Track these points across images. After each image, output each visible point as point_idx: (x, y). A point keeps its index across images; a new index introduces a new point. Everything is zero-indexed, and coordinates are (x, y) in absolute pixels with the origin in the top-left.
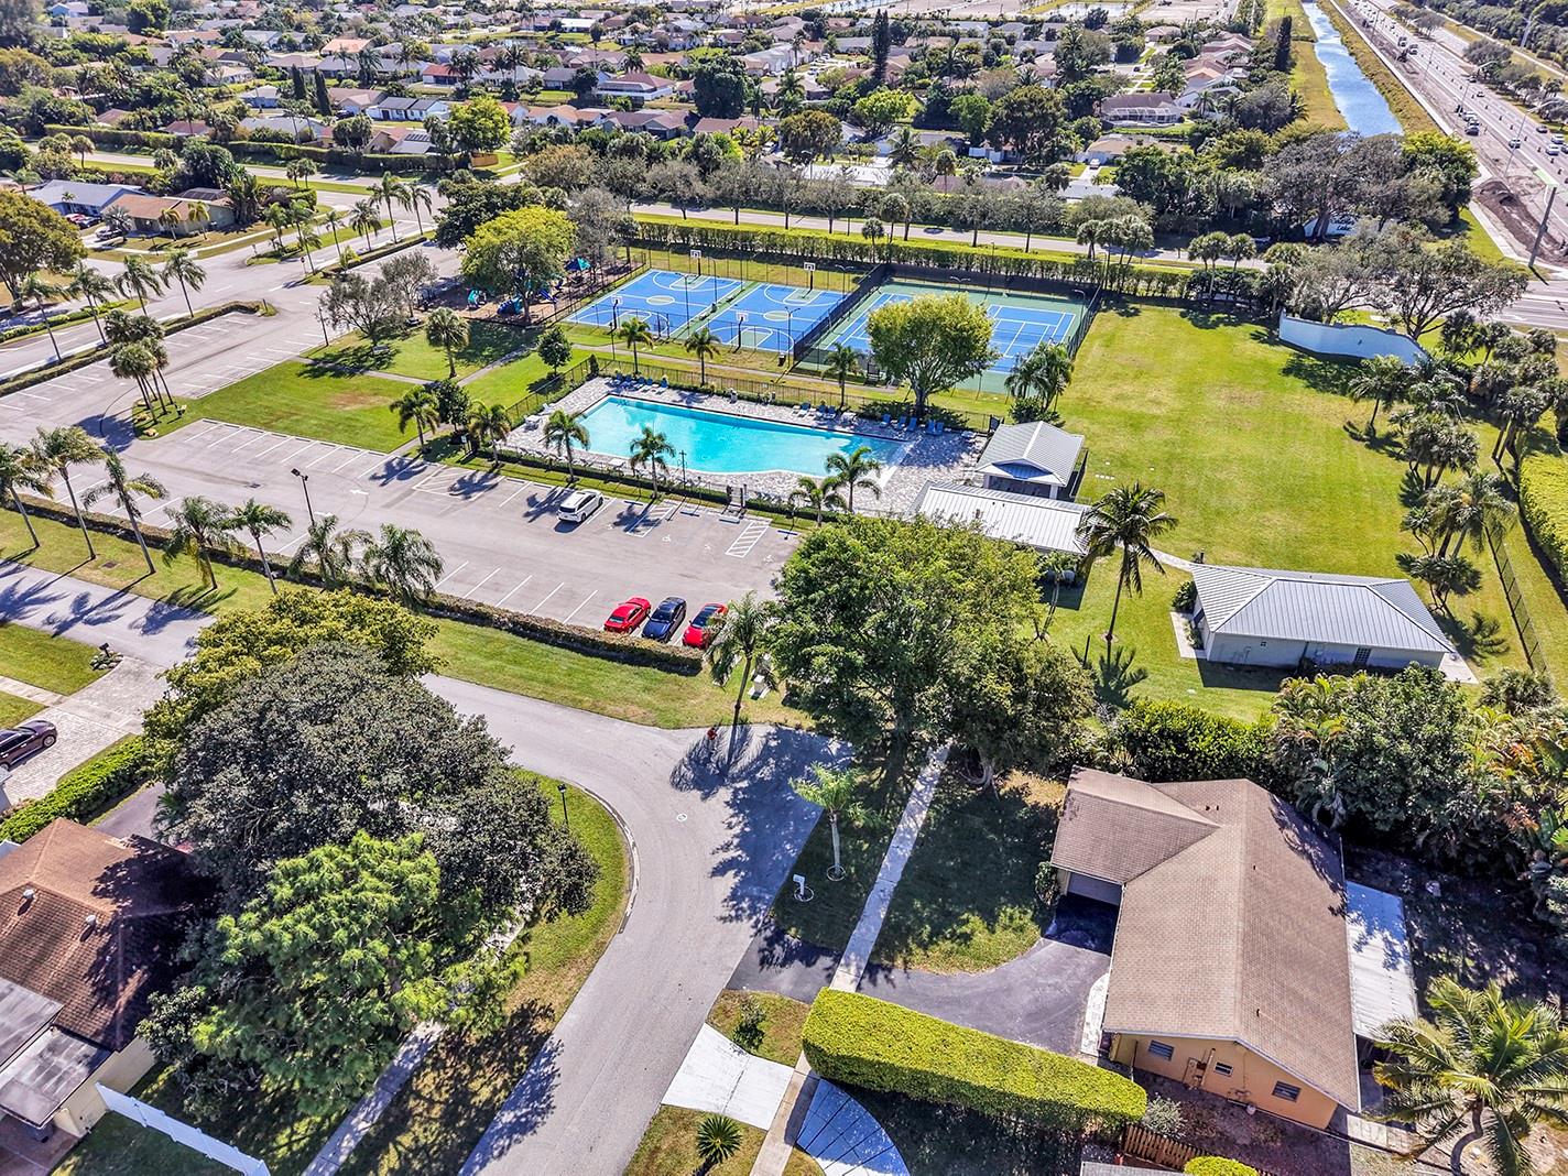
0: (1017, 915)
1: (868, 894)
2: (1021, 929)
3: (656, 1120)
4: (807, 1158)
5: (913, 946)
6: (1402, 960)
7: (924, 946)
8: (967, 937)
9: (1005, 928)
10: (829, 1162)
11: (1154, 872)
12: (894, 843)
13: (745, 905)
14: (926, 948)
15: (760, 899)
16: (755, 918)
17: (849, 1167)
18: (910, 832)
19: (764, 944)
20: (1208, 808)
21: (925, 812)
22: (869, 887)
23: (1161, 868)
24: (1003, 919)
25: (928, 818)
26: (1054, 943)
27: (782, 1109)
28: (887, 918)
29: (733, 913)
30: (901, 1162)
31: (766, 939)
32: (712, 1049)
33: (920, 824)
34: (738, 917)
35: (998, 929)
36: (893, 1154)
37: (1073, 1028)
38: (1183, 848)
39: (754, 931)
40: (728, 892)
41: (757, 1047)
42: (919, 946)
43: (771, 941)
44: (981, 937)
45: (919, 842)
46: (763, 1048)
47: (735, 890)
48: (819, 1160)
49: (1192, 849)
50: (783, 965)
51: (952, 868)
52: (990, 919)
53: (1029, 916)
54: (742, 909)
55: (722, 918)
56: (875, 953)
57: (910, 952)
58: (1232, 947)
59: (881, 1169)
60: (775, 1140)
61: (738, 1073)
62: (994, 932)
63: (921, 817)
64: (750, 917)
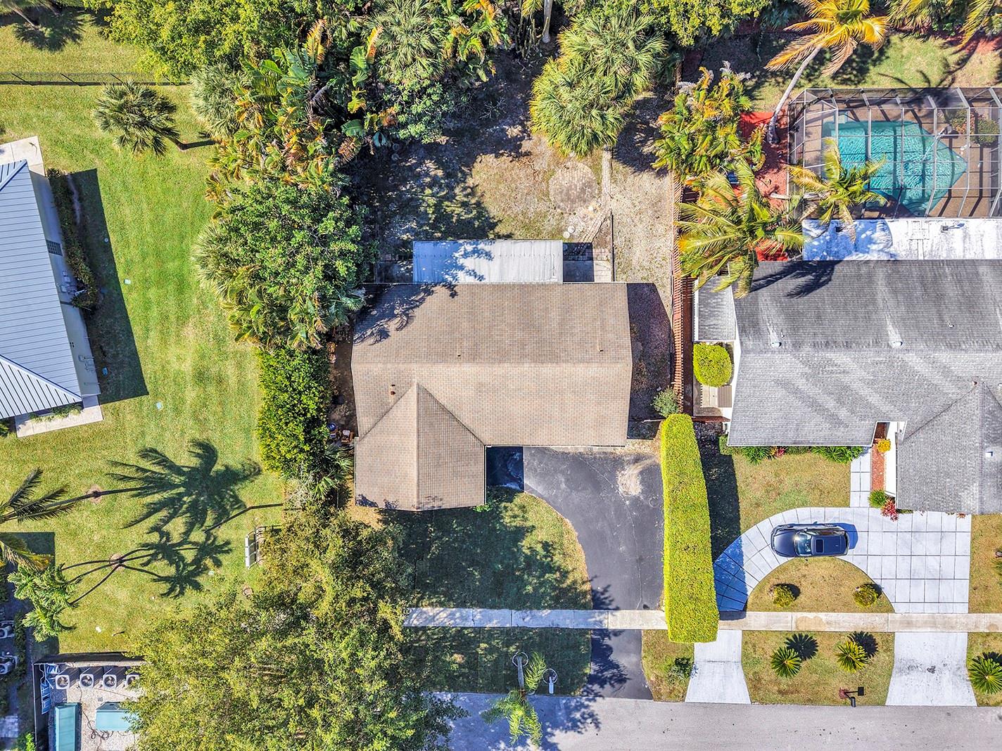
0: (510, 513)
1: (531, 629)
2: (523, 508)
3: (762, 702)
4: (750, 601)
5: (569, 582)
6: (479, 247)
7: (565, 574)
8: (546, 546)
9: (525, 519)
10: (748, 587)
11: (471, 426)
12: (471, 624)
13: (578, 715)
14: (567, 572)
15: (567, 707)
16: (586, 703)
17: (746, 574)
18: (452, 616)
19: (607, 686)
20: (393, 393)
21: (425, 609)
22: (525, 630)
23: (466, 422)
24: (518, 522)
25: (431, 604)
26: (526, 481)
27: (725, 627)
28: (550, 607)
29: (589, 721)
30: (732, 545)
31: (602, 687)
32: (701, 688)
33: (438, 609)
34: (591, 715)
35: (529, 524)
36: (729, 551)
37: (595, 458)
38: (443, 408)
39: (597, 698)
40: (571, 733)
41: (688, 660)
42: (567, 577)
43: (602, 683)
44: (541, 535)
45: (462, 604)
46: (686, 655)
47: (567, 729)
48: (749, 593)
49: (443, 401)
50: (617, 667)
51: (481, 573)
52: (520, 533)
53: (508, 504)
54: (582, 716)
55: (597, 727)
56: (585, 607)
57: (575, 582)
58: (548, 370)
59: (741, 555)
60: (746, 624)
61: (710, 664)
62: (533, 527)
63: (430, 611)
64: (587, 707)
